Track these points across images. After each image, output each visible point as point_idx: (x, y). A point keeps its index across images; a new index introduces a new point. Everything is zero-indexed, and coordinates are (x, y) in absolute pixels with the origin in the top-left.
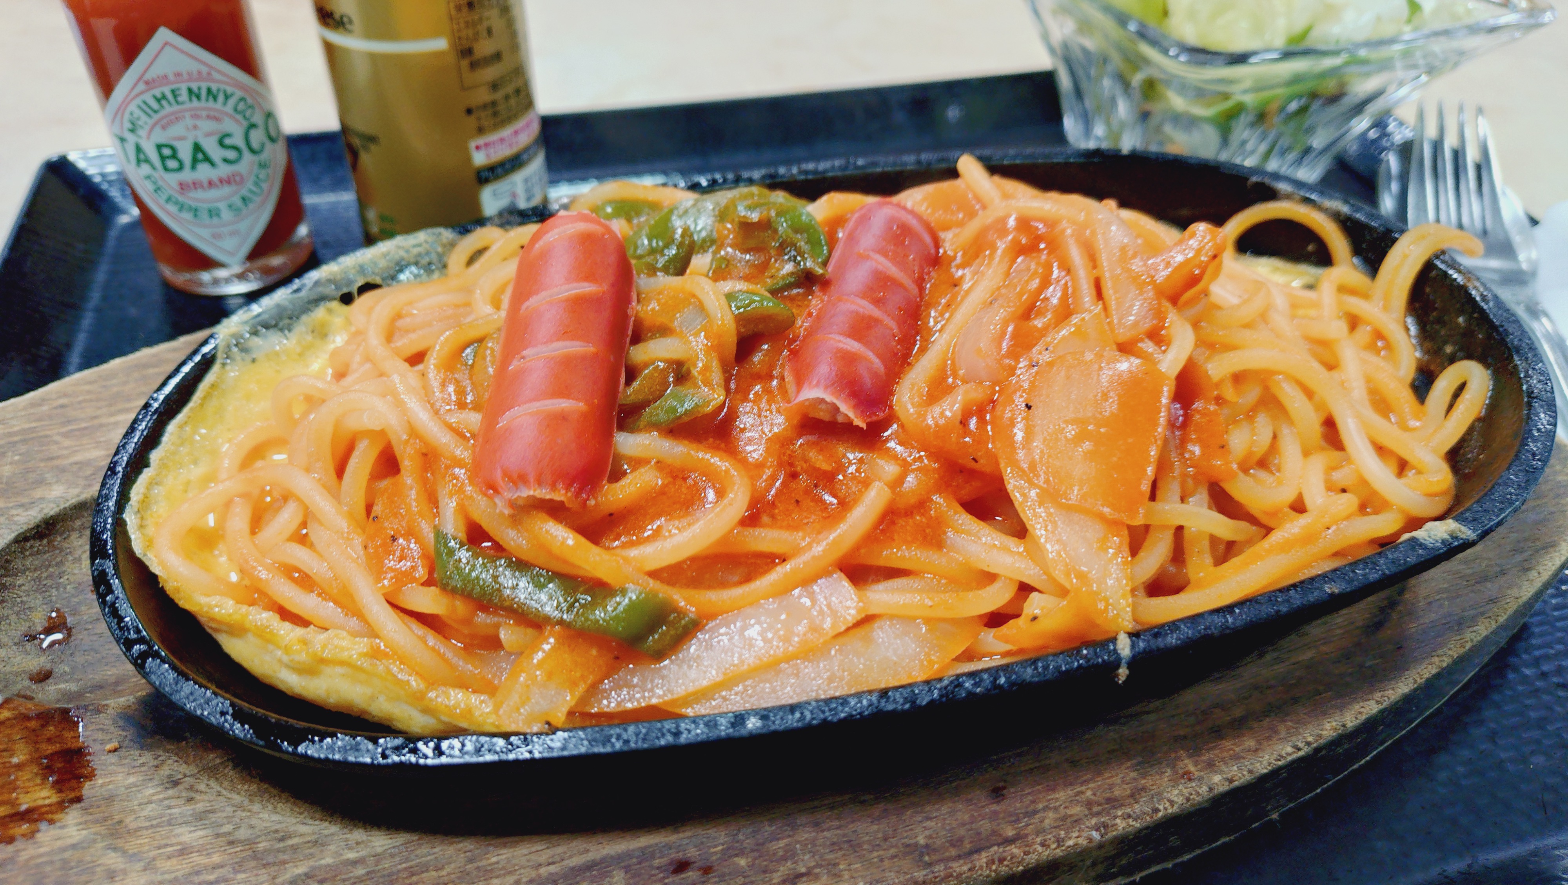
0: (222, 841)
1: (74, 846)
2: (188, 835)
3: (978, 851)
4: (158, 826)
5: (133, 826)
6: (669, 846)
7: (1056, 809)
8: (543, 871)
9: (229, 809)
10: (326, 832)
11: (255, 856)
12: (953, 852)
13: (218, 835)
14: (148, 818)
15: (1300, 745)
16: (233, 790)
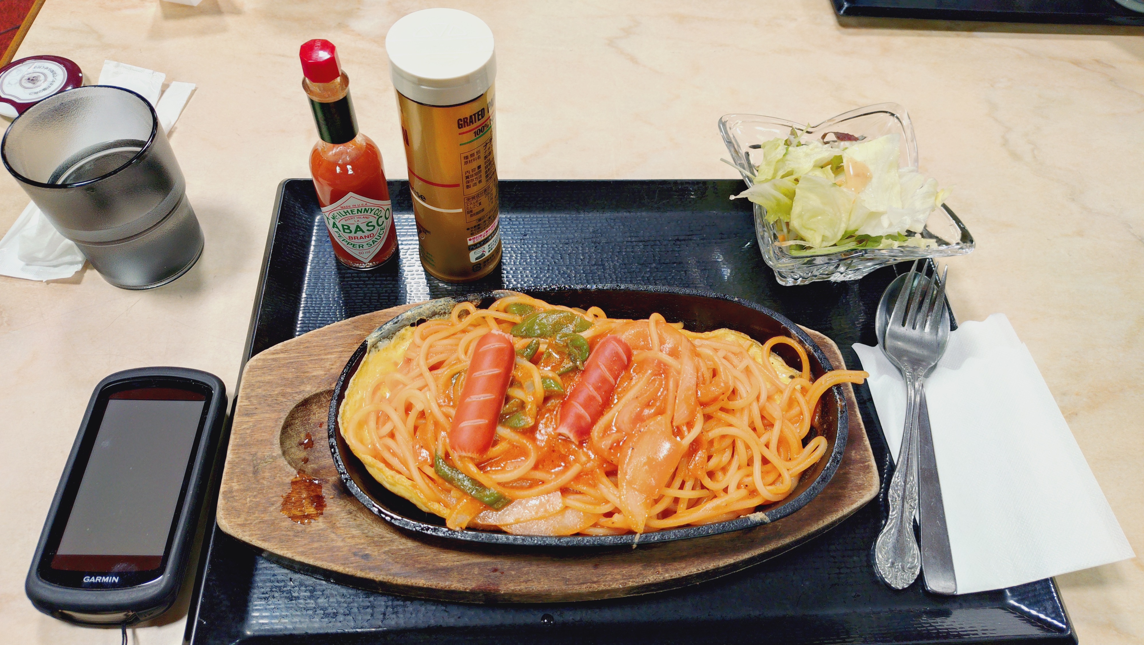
0: (364, 535)
1: (322, 529)
2: (355, 532)
3: (583, 583)
4: (346, 527)
5: (338, 525)
6: (492, 563)
7: (612, 575)
8: (455, 563)
9: (367, 525)
10: (395, 538)
11: (374, 542)
12: (576, 582)
13: (363, 533)
14: (343, 524)
15: (700, 569)
16: (368, 517)
